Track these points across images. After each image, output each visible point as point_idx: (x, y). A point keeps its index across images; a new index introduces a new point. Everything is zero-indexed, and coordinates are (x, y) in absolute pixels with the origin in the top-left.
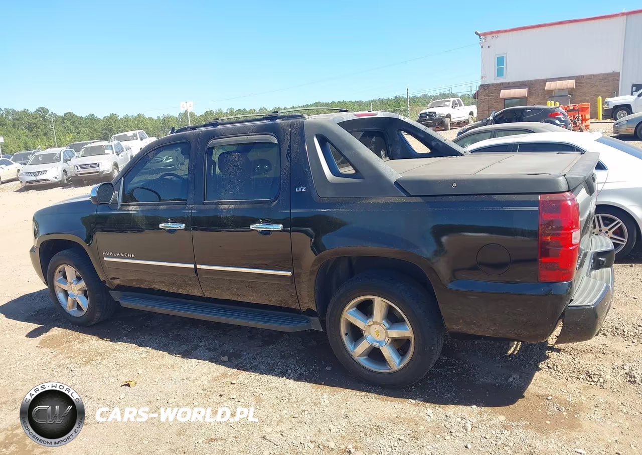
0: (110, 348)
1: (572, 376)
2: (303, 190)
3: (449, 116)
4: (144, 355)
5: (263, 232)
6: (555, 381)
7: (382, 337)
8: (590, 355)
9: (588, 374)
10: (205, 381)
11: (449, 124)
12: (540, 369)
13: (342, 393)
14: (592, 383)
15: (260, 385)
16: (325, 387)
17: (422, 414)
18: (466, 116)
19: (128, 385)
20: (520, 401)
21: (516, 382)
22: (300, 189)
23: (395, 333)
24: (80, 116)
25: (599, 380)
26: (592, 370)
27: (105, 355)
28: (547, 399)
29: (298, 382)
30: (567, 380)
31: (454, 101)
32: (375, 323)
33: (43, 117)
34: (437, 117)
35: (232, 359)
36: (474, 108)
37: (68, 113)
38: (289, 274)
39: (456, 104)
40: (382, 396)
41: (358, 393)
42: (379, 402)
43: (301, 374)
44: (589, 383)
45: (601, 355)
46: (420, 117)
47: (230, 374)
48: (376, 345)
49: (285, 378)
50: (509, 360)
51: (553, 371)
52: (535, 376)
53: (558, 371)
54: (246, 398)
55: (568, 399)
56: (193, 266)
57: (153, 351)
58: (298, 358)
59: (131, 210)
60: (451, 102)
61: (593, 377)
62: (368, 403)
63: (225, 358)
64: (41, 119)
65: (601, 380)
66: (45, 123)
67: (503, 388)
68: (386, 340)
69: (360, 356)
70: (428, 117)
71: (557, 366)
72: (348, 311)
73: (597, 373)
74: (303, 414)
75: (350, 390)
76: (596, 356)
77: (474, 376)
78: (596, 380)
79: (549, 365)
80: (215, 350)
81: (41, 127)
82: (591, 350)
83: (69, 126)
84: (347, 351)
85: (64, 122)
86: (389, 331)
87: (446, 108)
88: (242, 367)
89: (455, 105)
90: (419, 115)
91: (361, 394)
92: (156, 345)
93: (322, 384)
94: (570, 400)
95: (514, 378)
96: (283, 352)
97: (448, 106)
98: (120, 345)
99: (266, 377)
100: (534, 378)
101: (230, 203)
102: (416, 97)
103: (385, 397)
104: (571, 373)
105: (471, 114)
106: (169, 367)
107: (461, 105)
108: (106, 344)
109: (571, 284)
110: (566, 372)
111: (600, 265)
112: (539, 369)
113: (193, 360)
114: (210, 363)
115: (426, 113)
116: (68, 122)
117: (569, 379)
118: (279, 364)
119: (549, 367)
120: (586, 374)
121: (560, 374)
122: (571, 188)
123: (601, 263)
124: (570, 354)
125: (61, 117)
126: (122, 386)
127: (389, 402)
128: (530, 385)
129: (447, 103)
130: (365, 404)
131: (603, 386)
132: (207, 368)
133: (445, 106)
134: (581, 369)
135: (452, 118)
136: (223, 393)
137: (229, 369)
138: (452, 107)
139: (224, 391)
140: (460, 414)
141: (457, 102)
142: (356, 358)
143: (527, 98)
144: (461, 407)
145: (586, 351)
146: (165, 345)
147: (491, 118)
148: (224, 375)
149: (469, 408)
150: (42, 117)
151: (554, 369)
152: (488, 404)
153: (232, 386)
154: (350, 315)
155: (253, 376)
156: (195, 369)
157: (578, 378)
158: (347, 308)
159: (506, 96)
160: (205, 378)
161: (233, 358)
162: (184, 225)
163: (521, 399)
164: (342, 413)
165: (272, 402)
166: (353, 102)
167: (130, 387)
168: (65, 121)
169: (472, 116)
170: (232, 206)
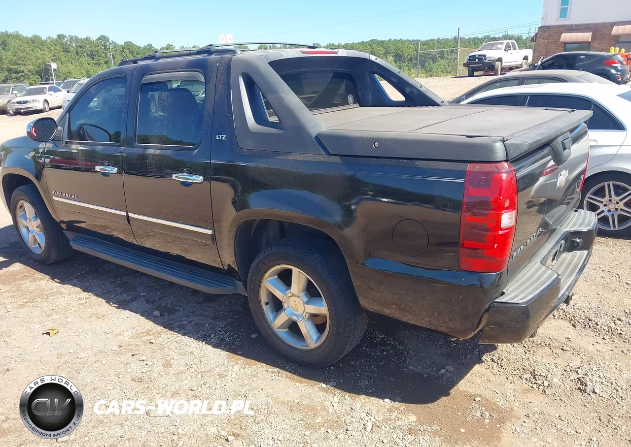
0: (55, 290)
1: (514, 374)
2: (223, 138)
3: (500, 60)
4: (83, 301)
5: (184, 183)
6: (493, 378)
7: (300, 311)
8: (547, 349)
9: (533, 374)
10: (127, 336)
11: (500, 69)
12: (483, 362)
13: (254, 367)
14: (535, 386)
15: (177, 347)
16: (240, 357)
17: (327, 403)
18: (520, 61)
19: (48, 333)
20: (443, 399)
21: (448, 374)
22: (221, 136)
23: (312, 309)
24: (139, 46)
25: (543, 383)
26: (540, 370)
27: (46, 297)
28: (475, 400)
29: (215, 349)
30: (507, 378)
31: (508, 44)
32: (293, 295)
33: (105, 46)
34: (487, 61)
35: (164, 315)
36: (529, 53)
37: (128, 42)
38: (210, 232)
39: (510, 47)
40: (294, 376)
41: (271, 369)
42: (288, 382)
43: (223, 340)
44: (531, 385)
45: (558, 351)
46: (469, 60)
47: (154, 331)
48: (295, 318)
49: (204, 343)
50: (452, 346)
51: (495, 365)
52: (473, 369)
53: (502, 366)
54: (155, 361)
55: (498, 403)
56: (125, 214)
57: (94, 297)
58: (229, 321)
59: (73, 149)
60: (505, 45)
61: (537, 379)
62: (275, 382)
63: (157, 313)
64: (103, 48)
65: (546, 383)
66: (105, 51)
67: (430, 380)
68: (304, 315)
69: (280, 327)
70: (477, 60)
71: (502, 360)
72: (268, 279)
73: (544, 375)
74: (203, 386)
75: (264, 365)
76: (553, 352)
77: (404, 361)
78: (540, 382)
79: (494, 358)
80: (154, 302)
81: (102, 55)
82: (549, 344)
83: (128, 55)
84: (266, 321)
85: (123, 51)
86: (306, 305)
87: (498, 51)
88: (169, 326)
89: (508, 48)
90: (468, 57)
91: (274, 370)
92: (100, 291)
93: (239, 355)
94: (500, 405)
95: (447, 370)
96: (218, 312)
97: (500, 49)
98: (68, 288)
99: (186, 339)
100: (471, 372)
101: (156, 148)
102: (478, 39)
103: (296, 377)
104: (515, 370)
105: (526, 58)
106: (100, 317)
107: (515, 48)
108: (54, 285)
109: (500, 276)
110: (510, 368)
111: (574, 247)
112: (480, 361)
113: (127, 311)
114: (141, 317)
115: (476, 55)
116: (127, 51)
117: (510, 377)
118: (207, 325)
119: (493, 360)
120: (531, 373)
121: (501, 370)
122: (510, 158)
123: (576, 244)
124: (524, 346)
125: (121, 46)
126: (43, 334)
127: (297, 384)
128: (462, 380)
129: (499, 46)
130: (271, 382)
131: (545, 392)
132: (135, 322)
133: (498, 49)
134: (527, 366)
135: (503, 62)
136: (135, 353)
137: (157, 325)
138: (505, 50)
139: (139, 350)
140: (367, 408)
141: (511, 45)
142: (276, 330)
143: (590, 43)
144: (373, 398)
145: (543, 344)
146: (108, 292)
147: (539, 63)
148: (148, 333)
149: (381, 401)
150: (103, 45)
151: (498, 364)
152: (405, 400)
153: (149, 346)
154: (270, 284)
155: (175, 336)
156: (125, 321)
157: (520, 377)
158: (267, 275)
159: (568, 40)
160: (129, 333)
161: (166, 313)
162: (116, 169)
163: (445, 398)
164: (243, 391)
165: (179, 369)
166: (410, 41)
167: (49, 335)
168: (125, 50)
169: (526, 61)
170: (158, 152)
